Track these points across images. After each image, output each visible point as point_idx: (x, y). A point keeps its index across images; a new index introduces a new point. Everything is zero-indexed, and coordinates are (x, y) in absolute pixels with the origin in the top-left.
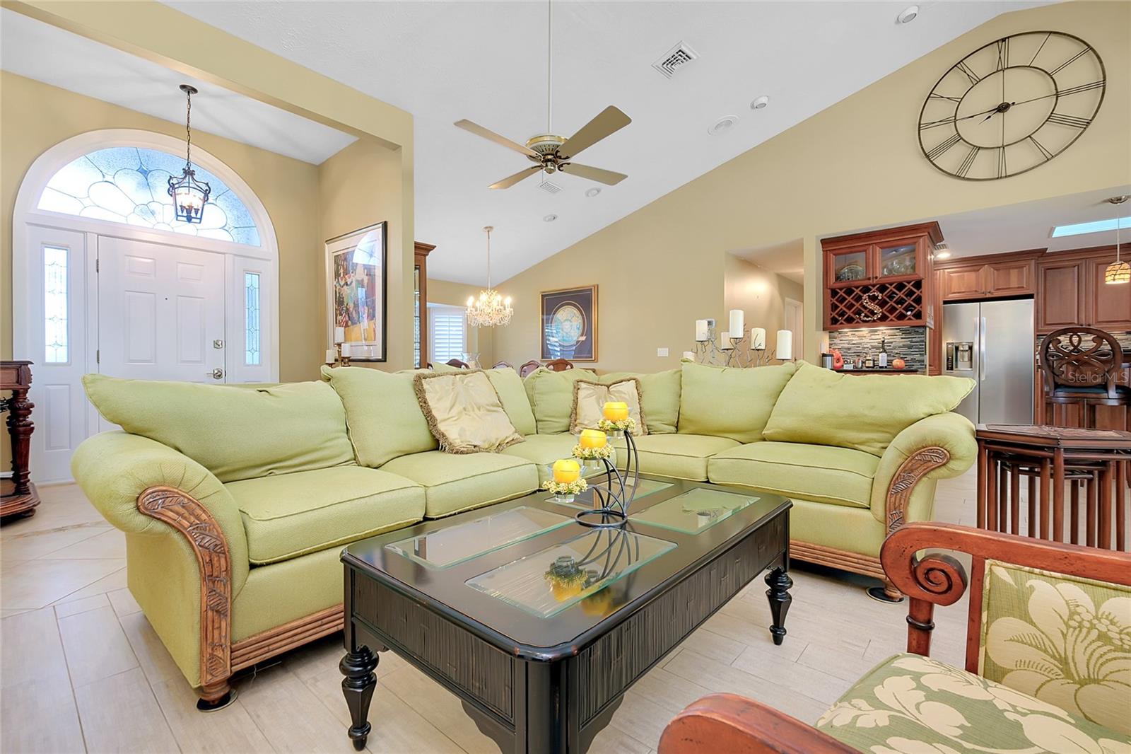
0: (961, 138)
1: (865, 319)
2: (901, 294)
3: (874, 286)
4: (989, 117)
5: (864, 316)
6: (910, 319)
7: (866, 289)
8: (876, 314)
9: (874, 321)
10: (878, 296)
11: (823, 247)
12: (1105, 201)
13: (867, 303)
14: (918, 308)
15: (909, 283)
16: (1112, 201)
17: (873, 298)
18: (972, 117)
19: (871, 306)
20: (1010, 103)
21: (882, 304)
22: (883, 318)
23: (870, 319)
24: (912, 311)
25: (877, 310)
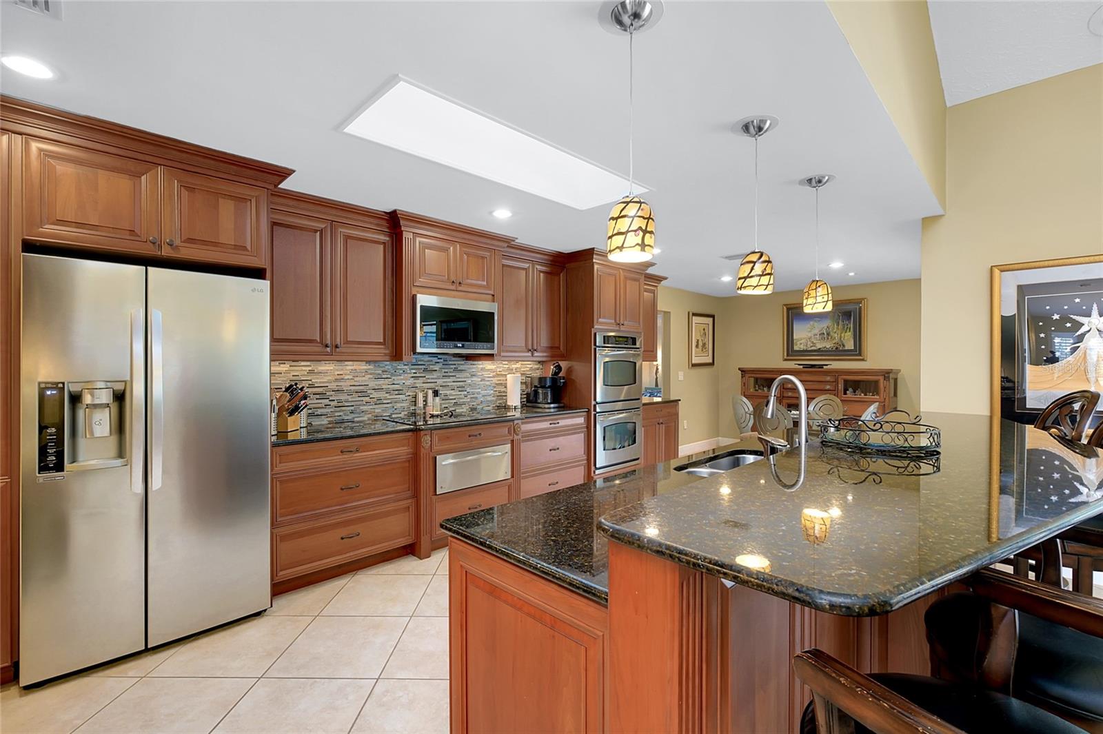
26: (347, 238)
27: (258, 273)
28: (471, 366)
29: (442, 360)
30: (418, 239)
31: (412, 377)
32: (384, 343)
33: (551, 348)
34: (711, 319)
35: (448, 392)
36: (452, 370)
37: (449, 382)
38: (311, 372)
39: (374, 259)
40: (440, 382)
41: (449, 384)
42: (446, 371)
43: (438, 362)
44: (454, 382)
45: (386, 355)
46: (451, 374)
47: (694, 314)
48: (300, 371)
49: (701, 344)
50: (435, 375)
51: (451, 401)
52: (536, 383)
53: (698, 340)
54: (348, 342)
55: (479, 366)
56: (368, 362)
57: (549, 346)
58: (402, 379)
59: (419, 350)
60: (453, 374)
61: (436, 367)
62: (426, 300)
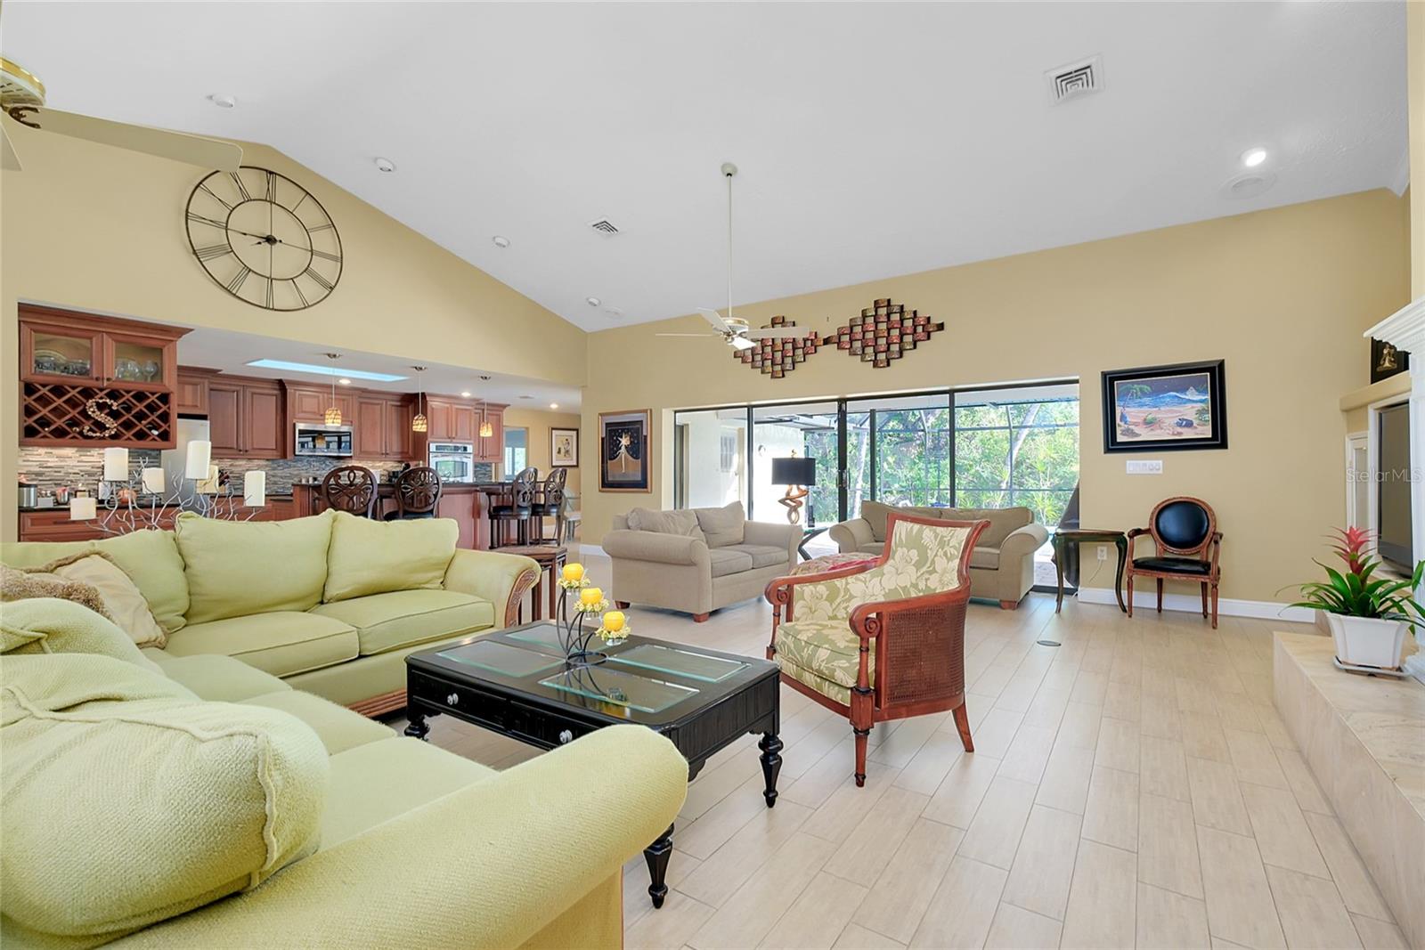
0: (232, 251)
1: (90, 434)
2: (141, 407)
3: (101, 390)
4: (260, 243)
5: (88, 431)
6: (154, 439)
7: (88, 393)
8: (108, 429)
9: (104, 438)
10: (112, 405)
11: (19, 316)
12: (324, 354)
13: (94, 412)
14: (165, 427)
15: (153, 394)
16: (329, 355)
17: (101, 407)
18: (245, 234)
19: (101, 417)
20: (278, 239)
21: (115, 415)
22: (115, 437)
23: (98, 434)
24: (157, 430)
25: (110, 423)
26: (253, 394)
27: (204, 417)
30: (297, 392)
31: (297, 469)
32: (276, 449)
33: (402, 453)
34: (575, 432)
38: (231, 465)
39: (269, 405)
45: (277, 456)
47: (553, 429)
48: (226, 464)
49: (563, 451)
52: (391, 474)
53: (560, 449)
54: (253, 449)
56: (268, 460)
57: (400, 451)
59: (297, 453)
62: (301, 426)
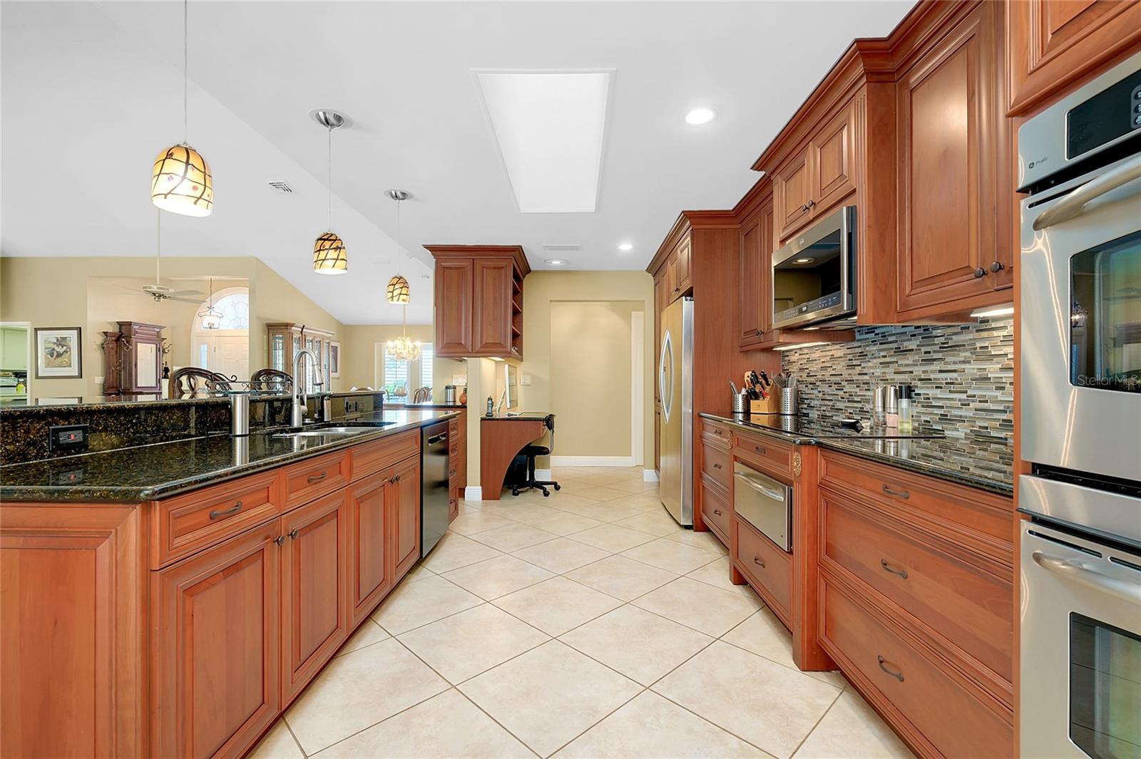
28: (977, 335)
29: (921, 330)
31: (881, 363)
35: (932, 392)
36: (937, 348)
37: (933, 372)
40: (918, 371)
41: (932, 376)
42: (928, 349)
43: (915, 335)
44: (941, 371)
46: (936, 356)
50: (910, 359)
51: (935, 411)
55: (995, 333)
58: (871, 367)
60: (940, 356)
61: (912, 345)
